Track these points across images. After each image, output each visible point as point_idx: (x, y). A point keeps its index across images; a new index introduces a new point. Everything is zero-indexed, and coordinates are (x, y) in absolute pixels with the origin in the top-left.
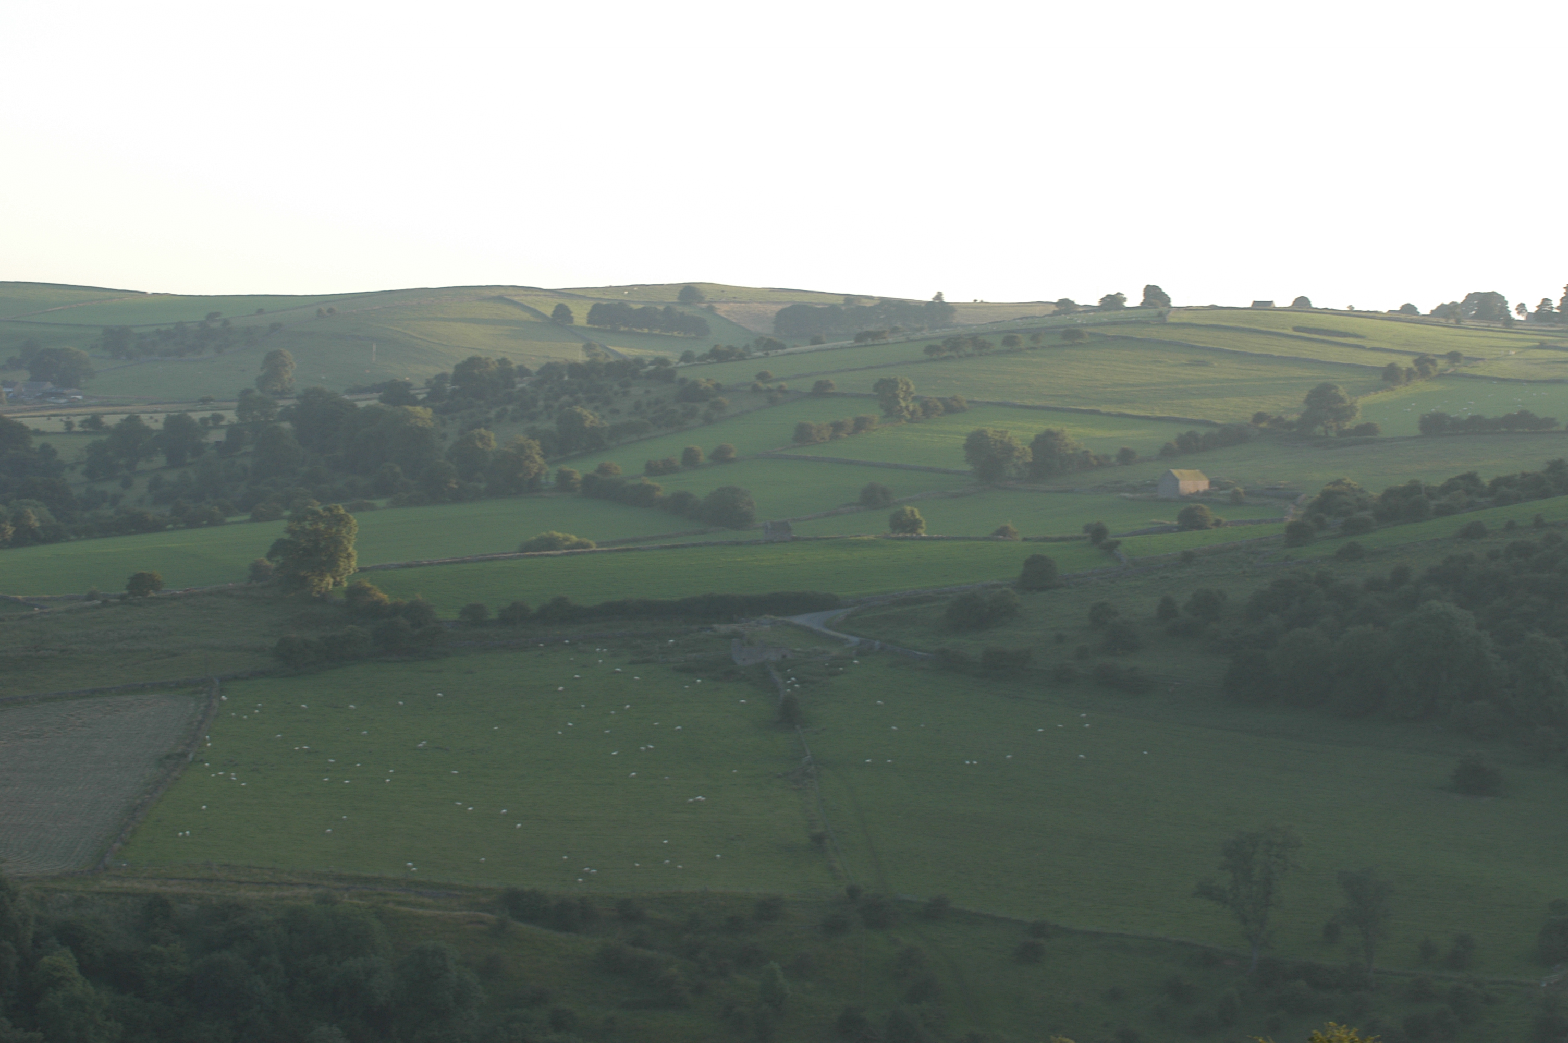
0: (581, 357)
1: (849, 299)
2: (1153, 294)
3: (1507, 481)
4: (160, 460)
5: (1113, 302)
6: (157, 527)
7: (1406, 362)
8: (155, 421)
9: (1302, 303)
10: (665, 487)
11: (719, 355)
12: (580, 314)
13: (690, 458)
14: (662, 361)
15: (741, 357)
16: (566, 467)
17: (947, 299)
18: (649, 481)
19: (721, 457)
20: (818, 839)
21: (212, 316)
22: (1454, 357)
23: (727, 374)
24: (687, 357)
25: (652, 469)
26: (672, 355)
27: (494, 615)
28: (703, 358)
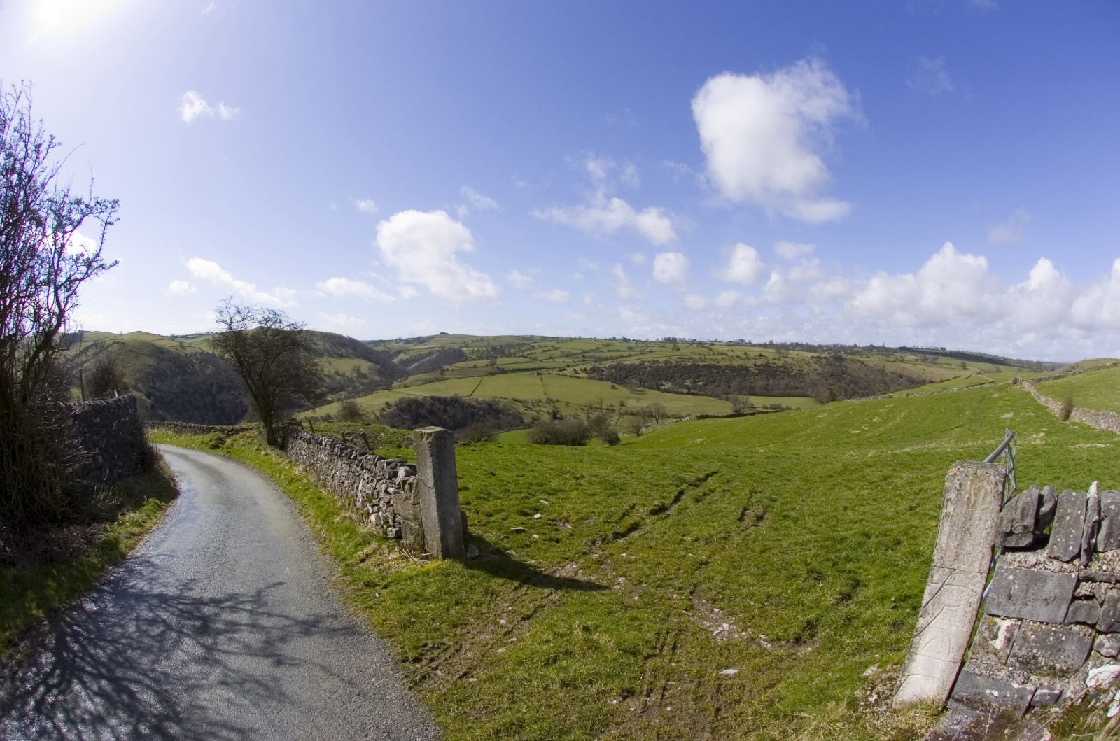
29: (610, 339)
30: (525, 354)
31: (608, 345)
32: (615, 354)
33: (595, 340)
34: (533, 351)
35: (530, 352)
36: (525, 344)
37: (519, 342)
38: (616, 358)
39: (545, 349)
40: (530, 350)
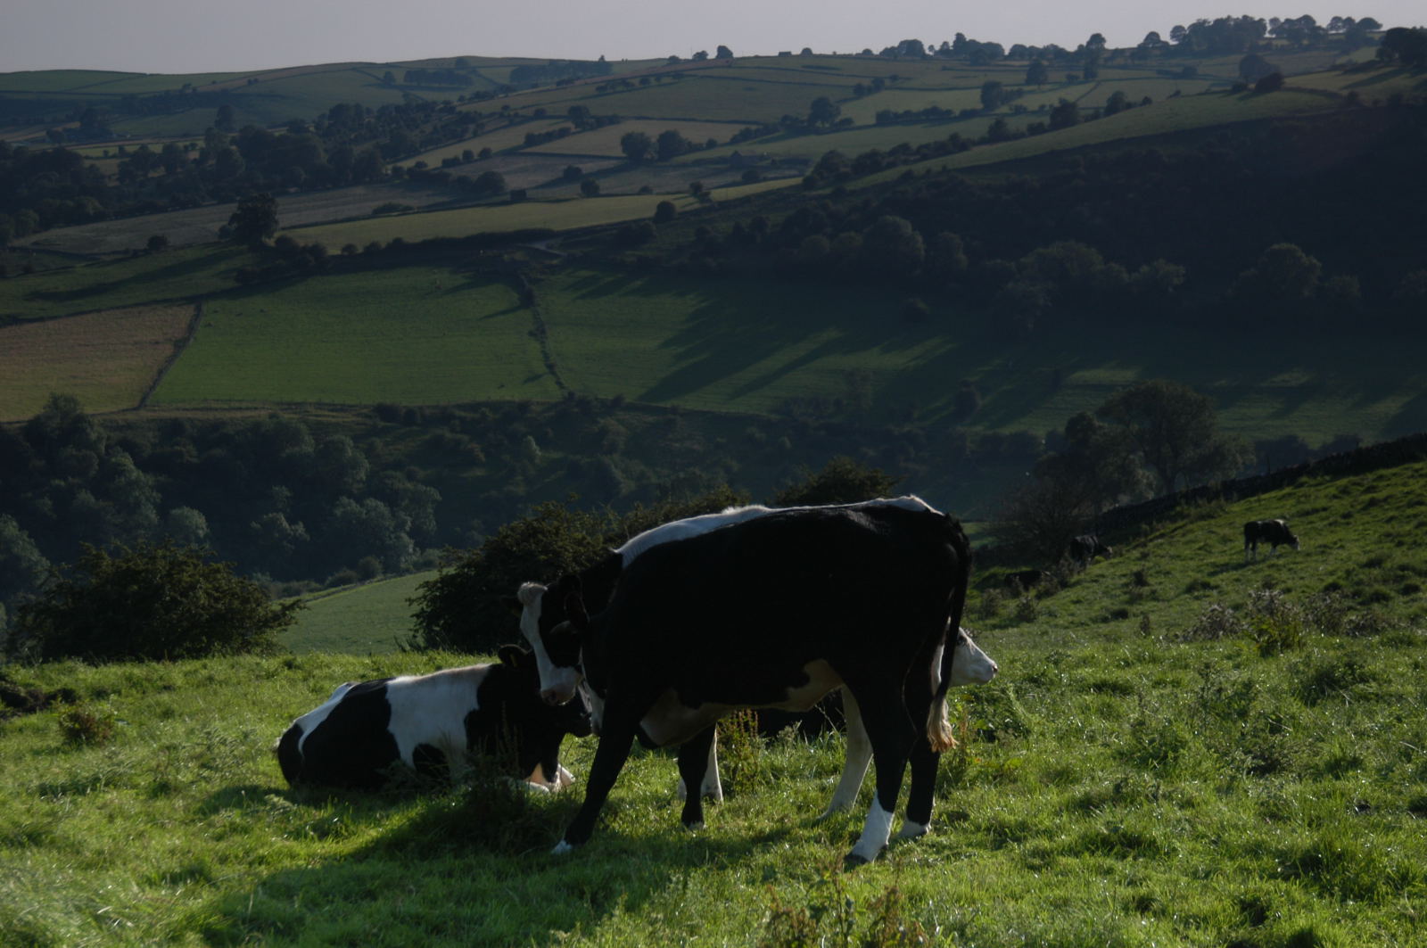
0: (402, 102)
1: (552, 62)
2: (723, 51)
3: (926, 146)
4: (162, 171)
5: (701, 56)
6: (162, 210)
7: (866, 82)
8: (157, 148)
9: (807, 51)
10: (454, 172)
11: (479, 96)
12: (399, 78)
13: (468, 155)
14: (447, 103)
15: (492, 97)
16: (399, 164)
17: (608, 59)
18: (447, 170)
19: (485, 154)
21: (186, 86)
22: (894, 78)
23: (484, 107)
24: (461, 99)
25: (448, 163)
26: (453, 97)
27: (361, 251)
28: (471, 100)
29: (889, 52)
30: (433, 160)
31: (878, 85)
32: (918, 136)
33: (809, 65)
34: (475, 146)
35: (456, 151)
36: (427, 108)
37: (395, 98)
38: (925, 153)
39: (539, 127)
40: (460, 138)
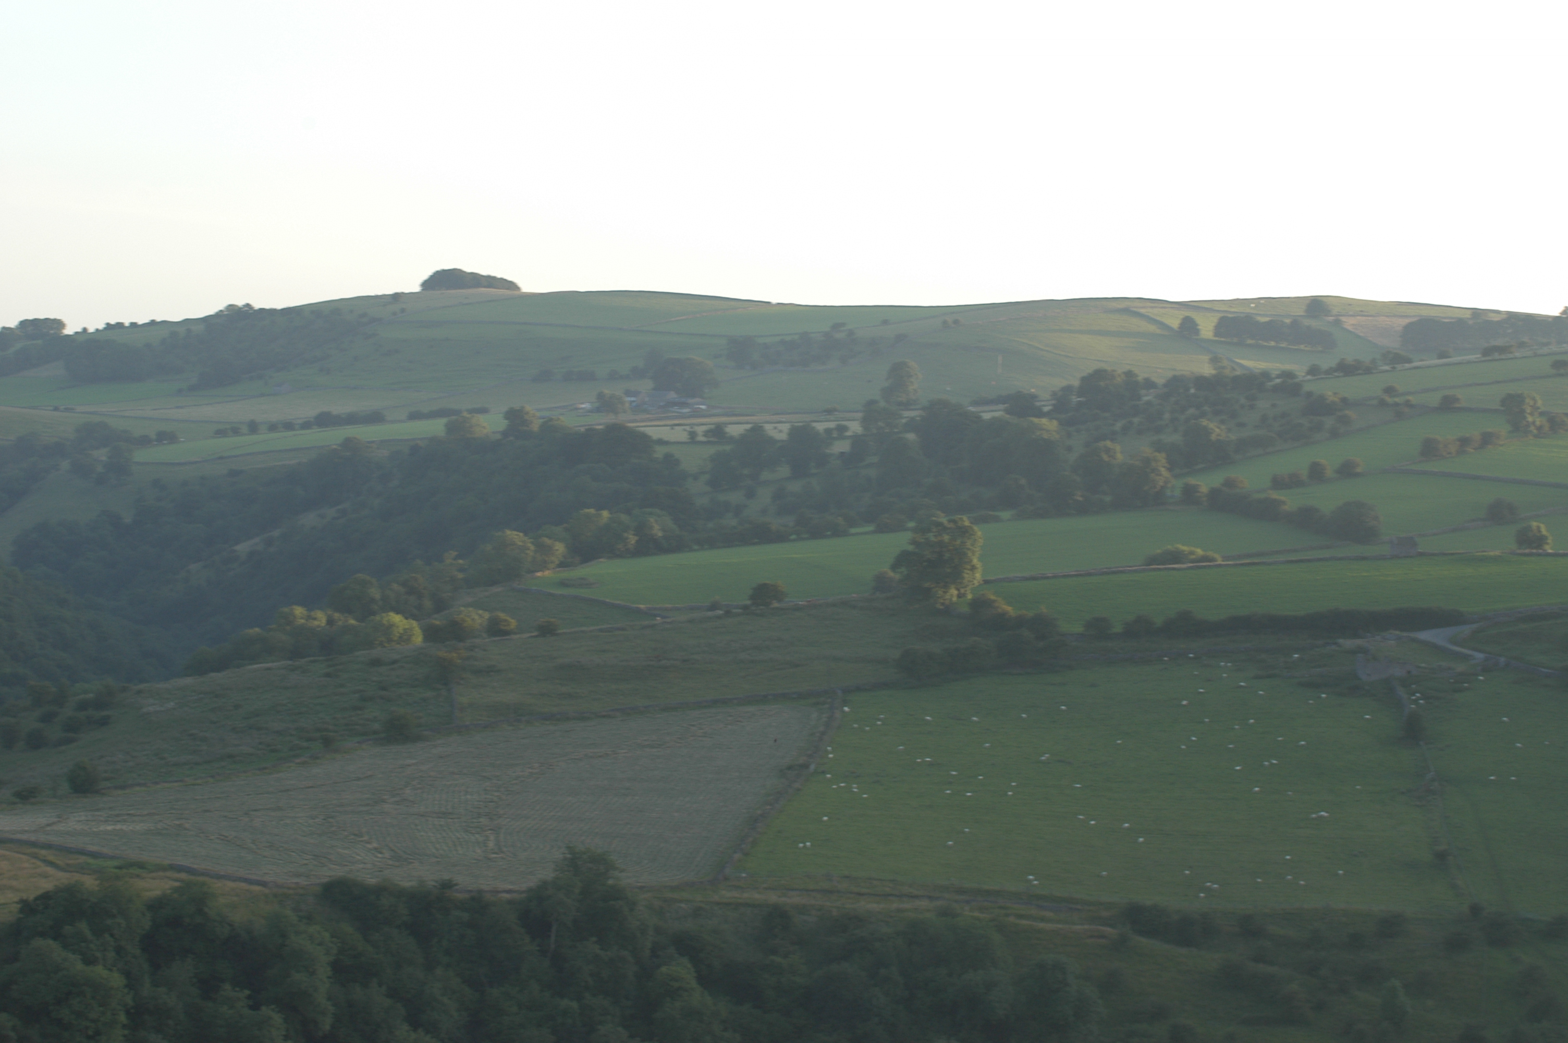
0: (1207, 370)
1: (1476, 312)
4: (784, 471)
6: (780, 538)
8: (779, 431)
10: (1291, 501)
11: (1346, 369)
12: (1207, 327)
13: (1316, 473)
14: (1288, 375)
15: (1368, 371)
16: (1192, 481)
18: (1275, 495)
19: (1347, 471)
20: (1441, 856)
21: (837, 327)
23: (1353, 388)
24: (1313, 371)
25: (1278, 483)
26: (1299, 368)
27: (1118, 629)
28: (1330, 371)
30: (1253, 476)
34: (1330, 455)
35: (1294, 461)
36: (1251, 384)
37: (1196, 363)
39: (1444, 428)
40: (1306, 440)
